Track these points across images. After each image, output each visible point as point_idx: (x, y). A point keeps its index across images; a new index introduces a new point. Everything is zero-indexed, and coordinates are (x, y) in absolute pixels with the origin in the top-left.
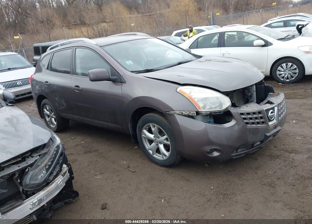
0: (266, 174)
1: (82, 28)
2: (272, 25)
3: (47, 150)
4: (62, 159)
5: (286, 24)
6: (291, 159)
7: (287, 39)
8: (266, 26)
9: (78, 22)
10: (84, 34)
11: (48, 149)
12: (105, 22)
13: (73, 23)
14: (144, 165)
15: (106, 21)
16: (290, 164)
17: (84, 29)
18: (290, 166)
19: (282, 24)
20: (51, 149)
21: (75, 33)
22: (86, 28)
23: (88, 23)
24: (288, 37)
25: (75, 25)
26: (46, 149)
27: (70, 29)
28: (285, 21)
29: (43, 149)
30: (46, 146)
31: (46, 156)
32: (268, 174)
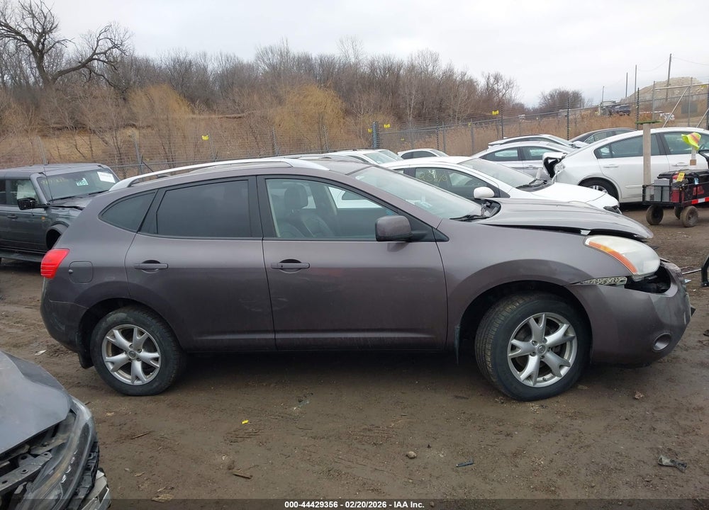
0: (534, 466)
1: (77, 138)
2: (497, 154)
3: (65, 436)
4: (94, 457)
5: (523, 155)
6: (577, 432)
7: (535, 186)
8: (484, 157)
9: (68, 123)
10: (82, 150)
11: (67, 435)
12: (134, 126)
13: (55, 126)
14: (272, 463)
15: (136, 124)
16: (577, 441)
17: (81, 140)
18: (577, 446)
19: (515, 153)
20: (72, 435)
21: (58, 147)
22: (86, 138)
23: (93, 127)
24: (536, 183)
25: (59, 129)
26: (61, 436)
27: (44, 136)
28: (520, 147)
29: (54, 435)
30: (61, 428)
31: (64, 452)
32: (539, 465)
